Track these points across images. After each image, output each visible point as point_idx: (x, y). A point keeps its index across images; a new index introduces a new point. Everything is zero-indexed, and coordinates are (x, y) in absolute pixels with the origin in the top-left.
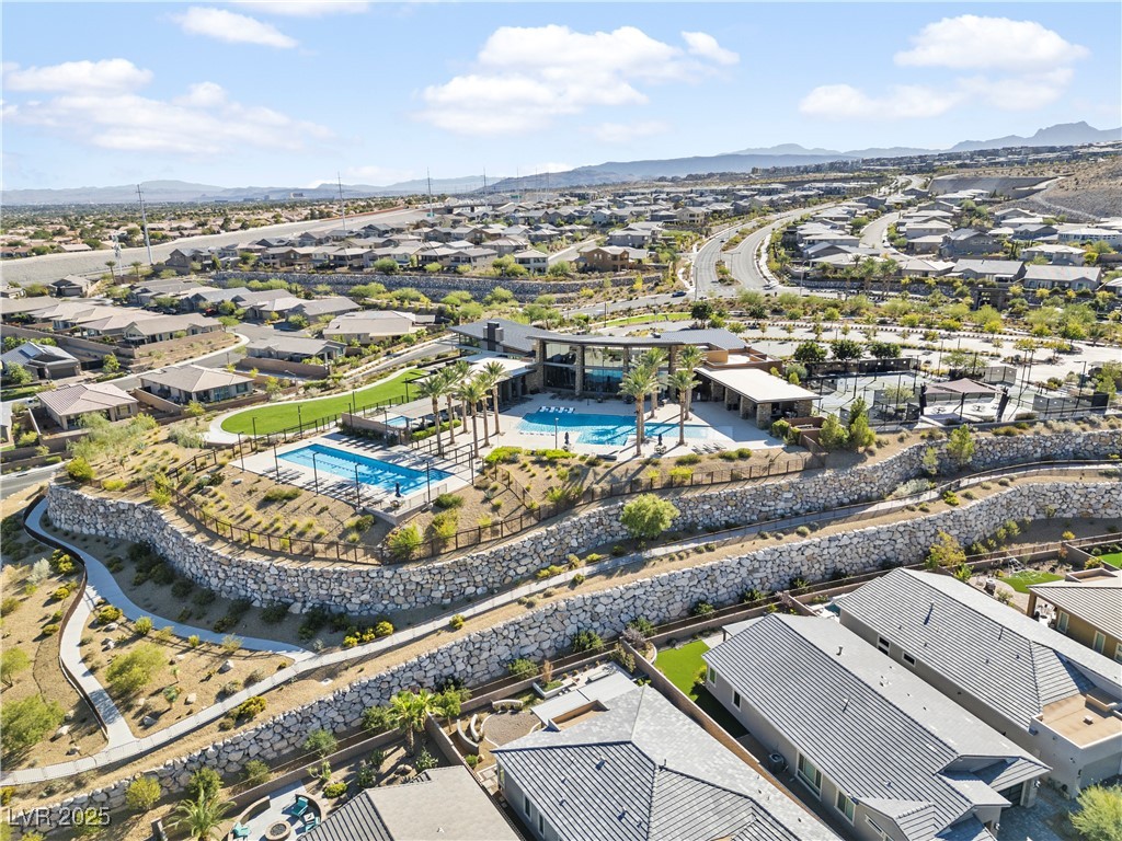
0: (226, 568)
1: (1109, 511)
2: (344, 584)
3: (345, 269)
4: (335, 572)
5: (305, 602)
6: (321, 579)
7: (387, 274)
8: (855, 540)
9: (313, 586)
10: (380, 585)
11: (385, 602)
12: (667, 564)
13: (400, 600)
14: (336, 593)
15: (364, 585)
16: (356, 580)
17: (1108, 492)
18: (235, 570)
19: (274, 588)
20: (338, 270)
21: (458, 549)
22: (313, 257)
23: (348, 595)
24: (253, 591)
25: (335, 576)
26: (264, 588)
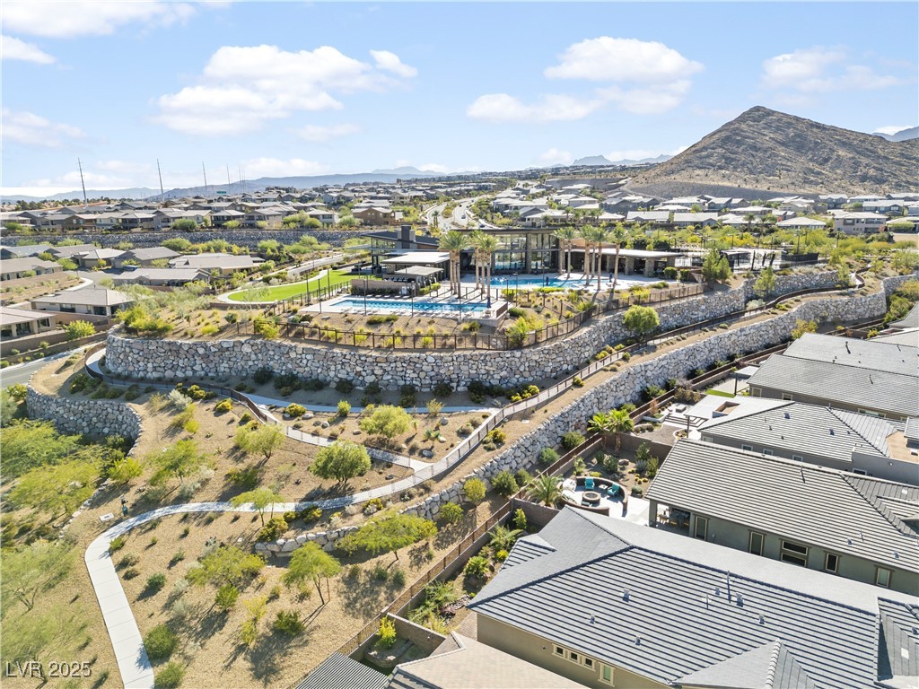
0: (384, 365)
1: (849, 316)
2: (489, 364)
3: (139, 230)
4: (481, 355)
5: (459, 381)
6: (471, 362)
7: (188, 231)
8: (752, 331)
9: (464, 368)
10: (513, 363)
11: (517, 376)
12: (666, 348)
13: (526, 374)
14: (483, 371)
15: (502, 363)
16: (497, 360)
17: (847, 304)
18: (393, 365)
19: (433, 374)
20: (134, 230)
21: (547, 340)
22: (98, 222)
23: (492, 373)
24: (412, 379)
25: (482, 358)
26: (422, 375)
